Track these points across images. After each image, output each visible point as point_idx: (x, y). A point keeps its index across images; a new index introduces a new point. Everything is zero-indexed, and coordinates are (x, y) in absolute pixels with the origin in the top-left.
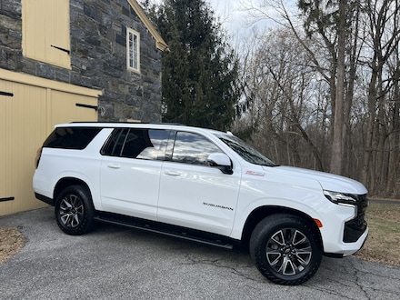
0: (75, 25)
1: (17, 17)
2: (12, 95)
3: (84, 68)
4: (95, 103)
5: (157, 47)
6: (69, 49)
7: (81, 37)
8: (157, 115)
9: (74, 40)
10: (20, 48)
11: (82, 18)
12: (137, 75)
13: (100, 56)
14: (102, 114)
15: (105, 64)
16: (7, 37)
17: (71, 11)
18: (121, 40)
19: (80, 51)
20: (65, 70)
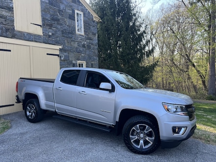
0: (44, 11)
1: (11, 9)
2: (10, 51)
3: (50, 34)
4: (58, 53)
5: (94, 19)
6: (41, 25)
7: (48, 17)
8: (95, 57)
9: (44, 19)
10: (13, 26)
11: (48, 7)
12: (83, 36)
13: (59, 27)
14: (62, 59)
15: (62, 31)
16: (6, 20)
17: (41, 3)
18: (72, 17)
19: (47, 25)
20: (39, 36)
